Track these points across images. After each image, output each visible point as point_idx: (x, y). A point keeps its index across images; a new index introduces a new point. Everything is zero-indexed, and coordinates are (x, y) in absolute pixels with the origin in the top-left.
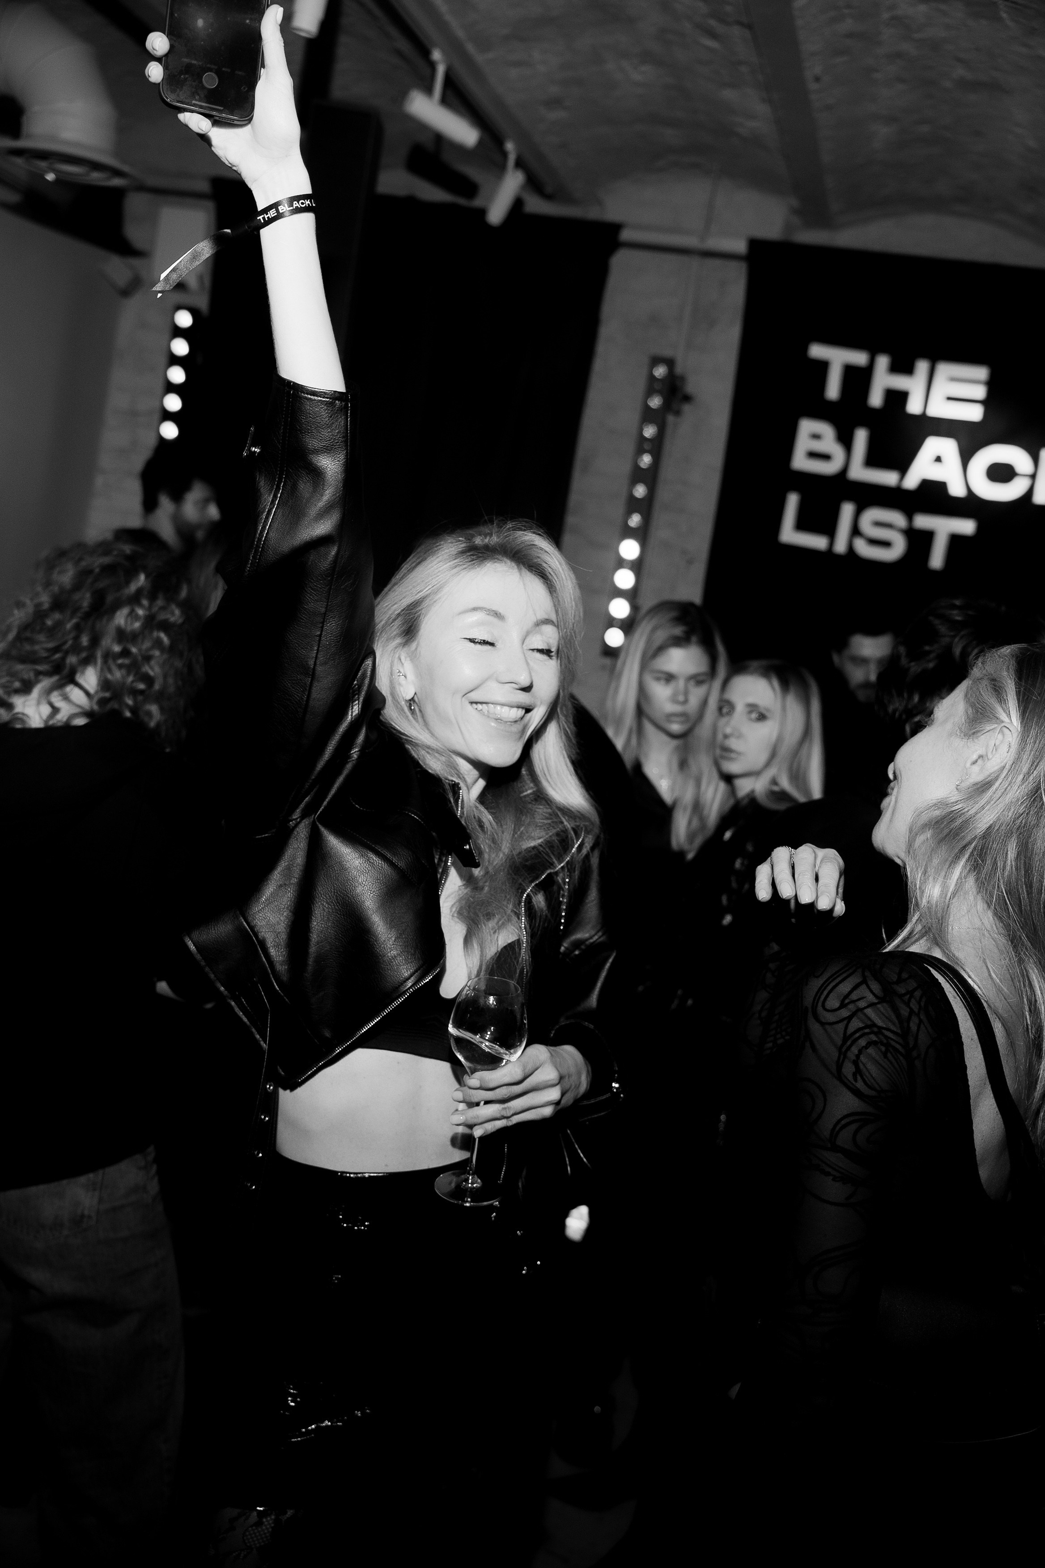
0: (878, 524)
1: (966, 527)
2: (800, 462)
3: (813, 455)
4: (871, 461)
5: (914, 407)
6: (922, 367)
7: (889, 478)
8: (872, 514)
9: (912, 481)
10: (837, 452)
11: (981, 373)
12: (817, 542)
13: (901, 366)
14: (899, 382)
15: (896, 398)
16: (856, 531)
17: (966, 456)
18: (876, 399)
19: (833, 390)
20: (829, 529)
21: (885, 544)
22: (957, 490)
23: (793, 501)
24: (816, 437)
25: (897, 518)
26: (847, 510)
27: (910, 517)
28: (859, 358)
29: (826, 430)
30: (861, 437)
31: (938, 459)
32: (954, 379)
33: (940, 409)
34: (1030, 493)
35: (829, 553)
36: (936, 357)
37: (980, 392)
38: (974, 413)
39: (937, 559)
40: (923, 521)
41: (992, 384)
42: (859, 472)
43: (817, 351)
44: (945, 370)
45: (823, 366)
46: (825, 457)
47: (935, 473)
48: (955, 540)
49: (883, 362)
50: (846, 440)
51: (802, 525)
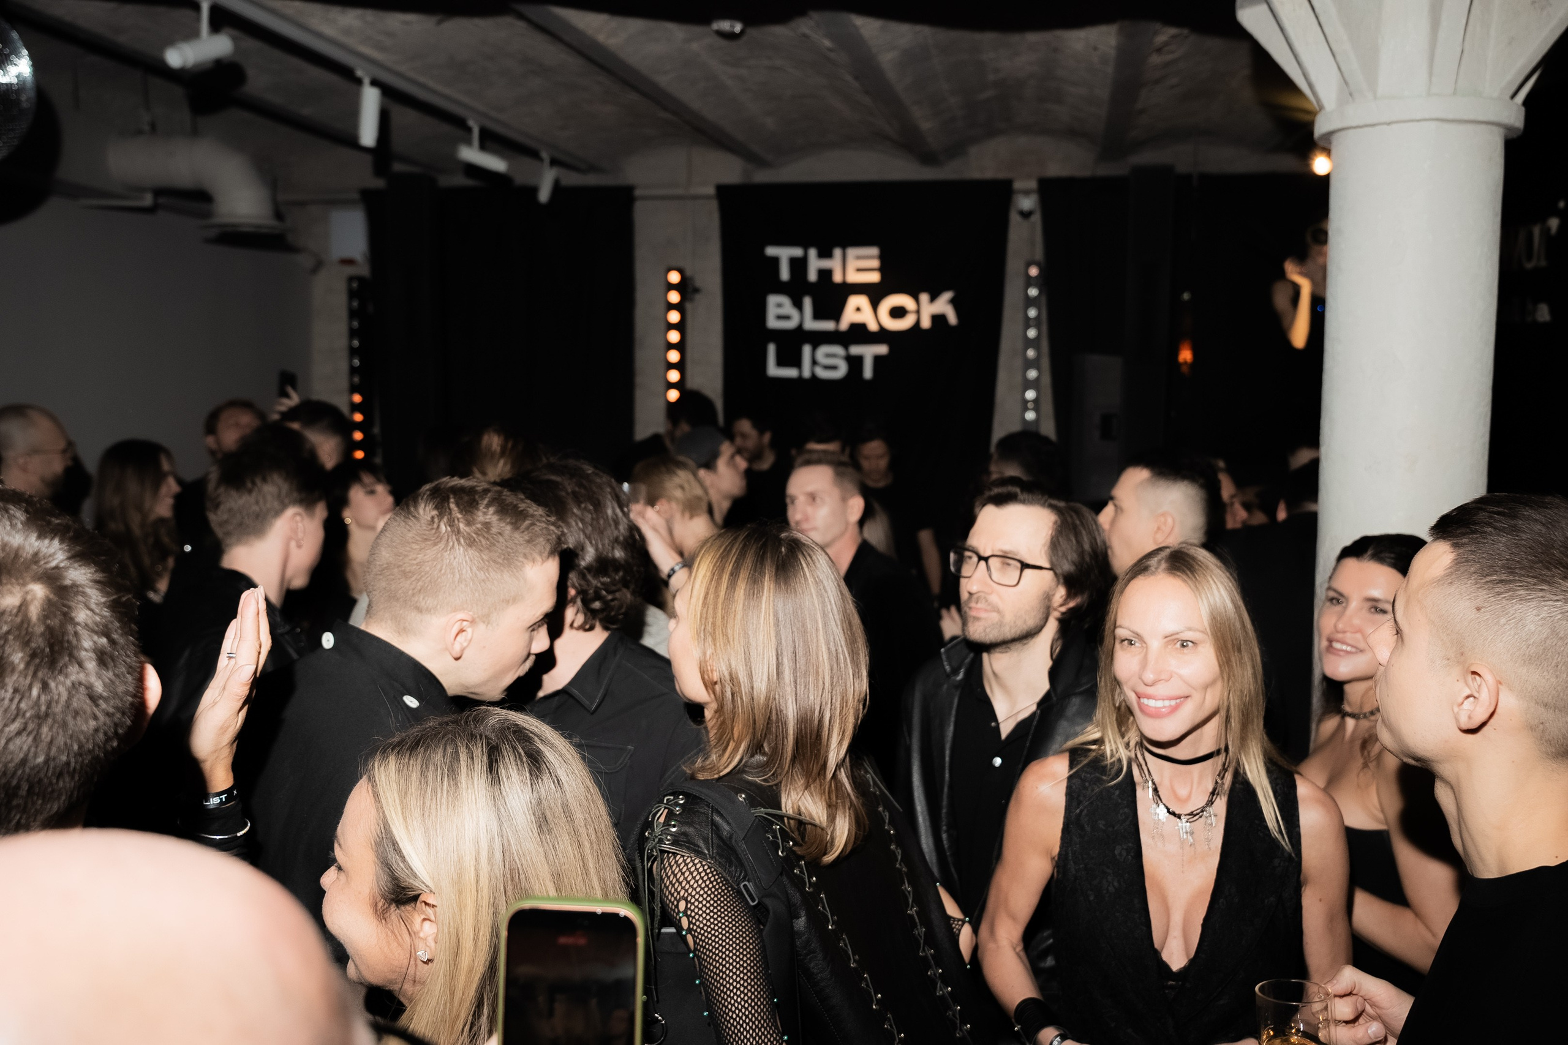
0: (828, 355)
1: (882, 349)
2: (772, 323)
3: (780, 317)
4: (818, 315)
5: (837, 278)
6: (837, 252)
7: (828, 325)
8: (823, 350)
9: (844, 325)
10: (794, 313)
11: (874, 251)
12: (791, 373)
13: (824, 253)
14: (825, 264)
15: (825, 275)
16: (814, 362)
17: (875, 305)
18: (812, 276)
19: (785, 274)
20: (797, 363)
21: (834, 368)
22: (873, 327)
23: (772, 349)
24: (779, 305)
25: (839, 350)
26: (807, 350)
27: (846, 347)
28: (797, 252)
29: (785, 300)
30: (807, 302)
31: (858, 309)
32: (859, 258)
33: (854, 277)
34: (918, 323)
35: (800, 380)
36: (844, 246)
37: (876, 263)
38: (874, 277)
39: (868, 373)
40: (855, 350)
41: (882, 257)
42: (811, 324)
43: (771, 251)
44: (852, 252)
45: (776, 261)
46: (787, 318)
47: (858, 318)
48: (878, 359)
49: (813, 253)
50: (798, 305)
51: (781, 362)
